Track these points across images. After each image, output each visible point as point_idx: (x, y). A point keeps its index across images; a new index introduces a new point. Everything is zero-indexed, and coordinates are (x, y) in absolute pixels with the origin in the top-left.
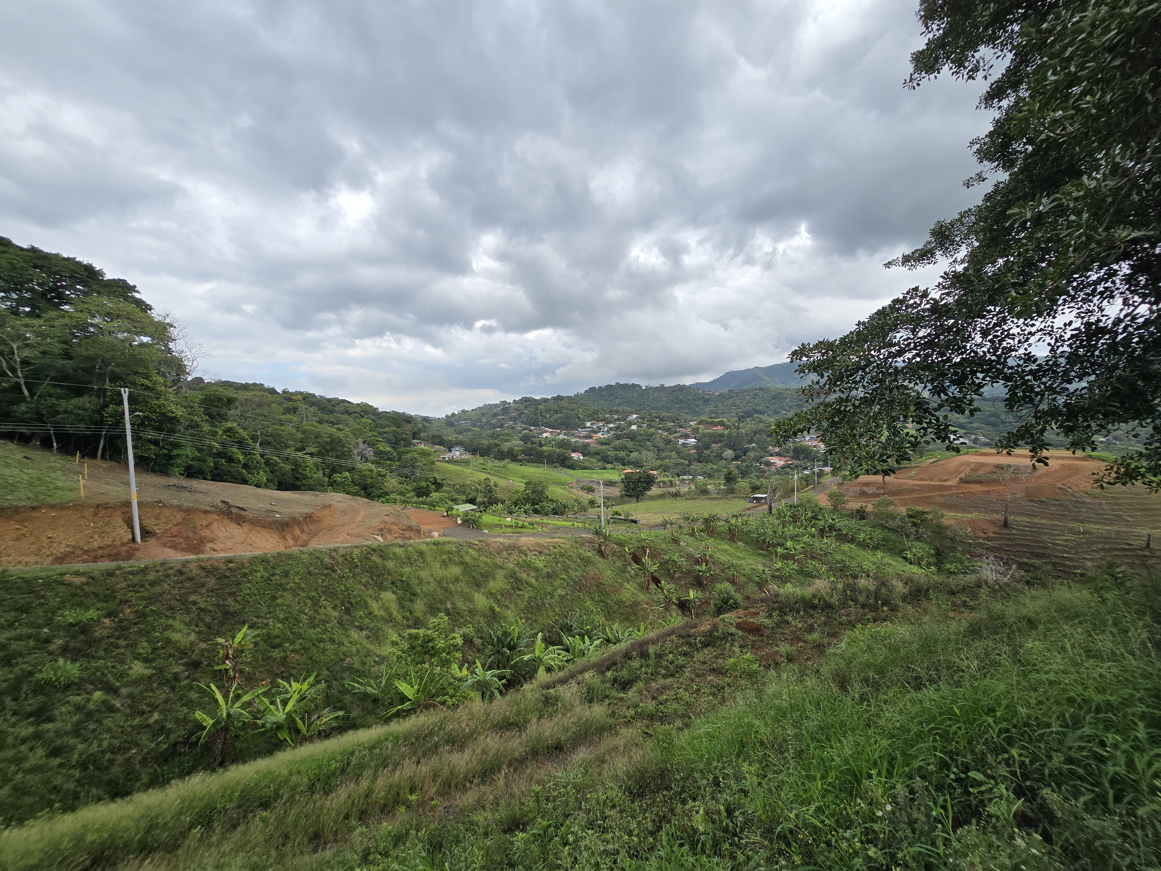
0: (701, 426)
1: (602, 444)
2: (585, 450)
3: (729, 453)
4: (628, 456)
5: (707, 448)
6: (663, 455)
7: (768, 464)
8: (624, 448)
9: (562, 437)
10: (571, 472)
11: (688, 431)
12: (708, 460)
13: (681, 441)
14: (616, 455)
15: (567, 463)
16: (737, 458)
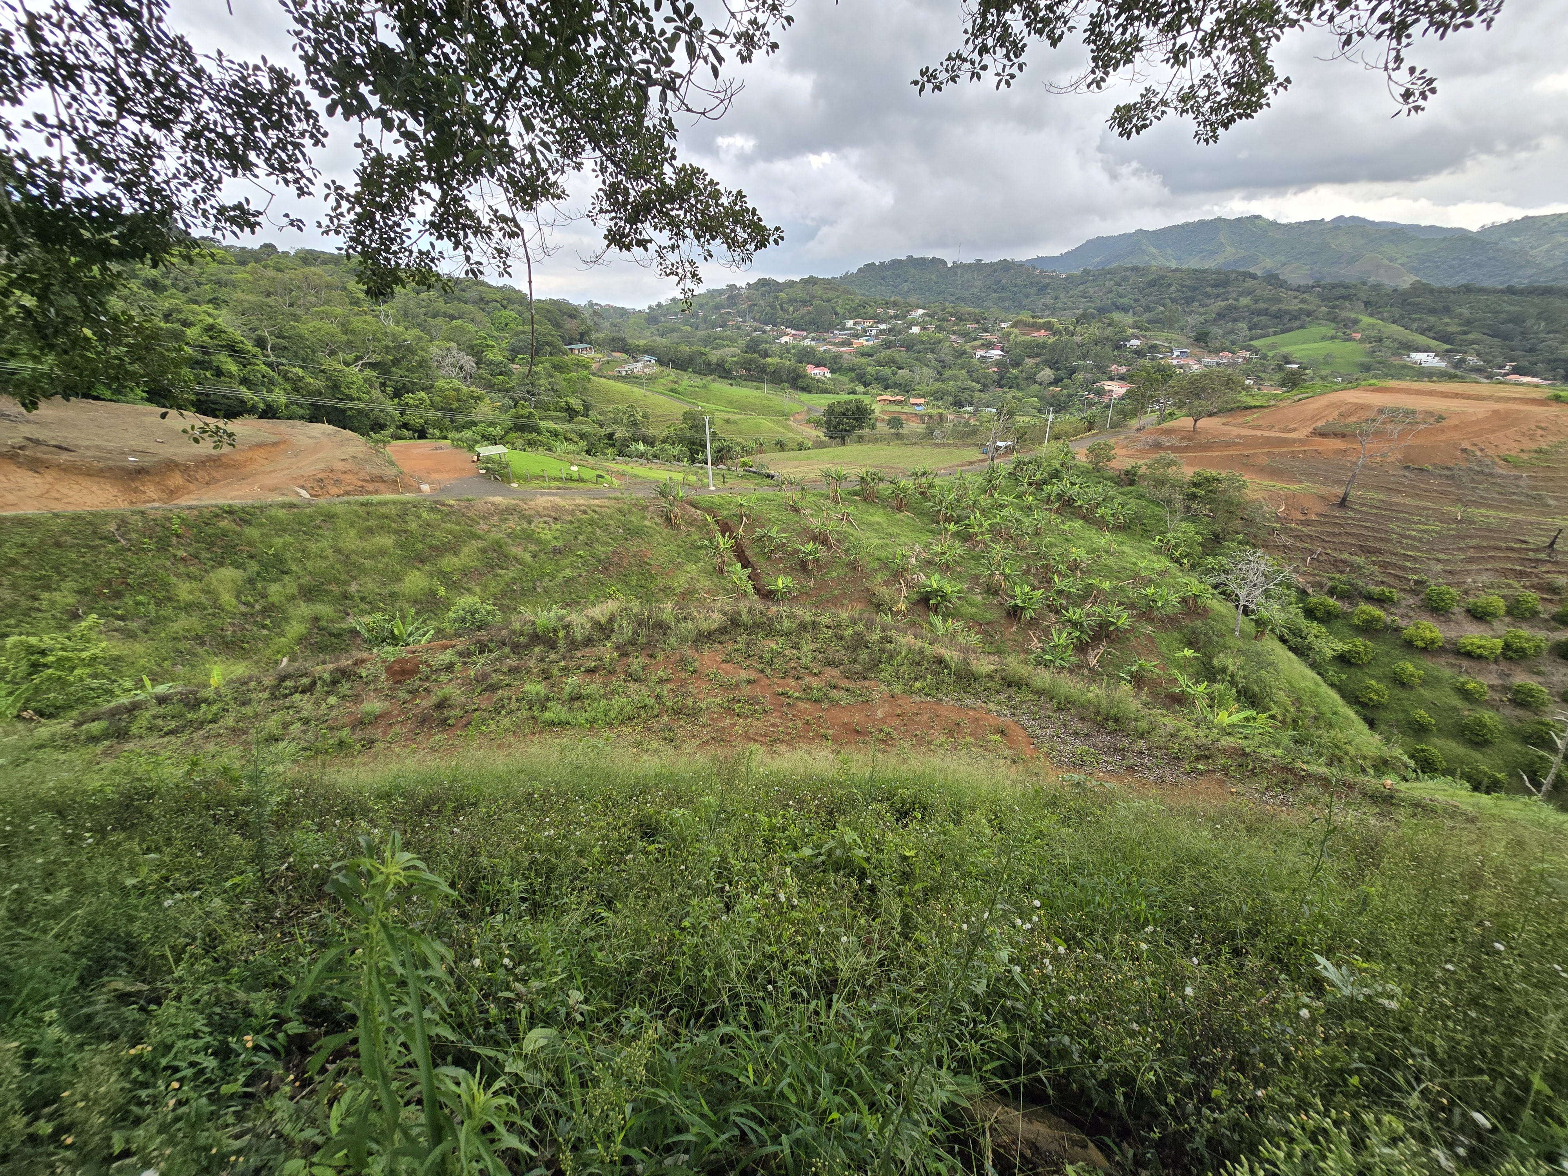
0: (1016, 331)
1: (863, 355)
2: (834, 364)
3: (1047, 374)
4: (894, 374)
5: (1017, 364)
6: (947, 373)
7: (1100, 392)
8: (891, 362)
9: (807, 342)
10: (804, 396)
11: (993, 338)
12: (1014, 384)
13: (980, 353)
14: (878, 372)
15: (800, 382)
16: (1056, 382)
